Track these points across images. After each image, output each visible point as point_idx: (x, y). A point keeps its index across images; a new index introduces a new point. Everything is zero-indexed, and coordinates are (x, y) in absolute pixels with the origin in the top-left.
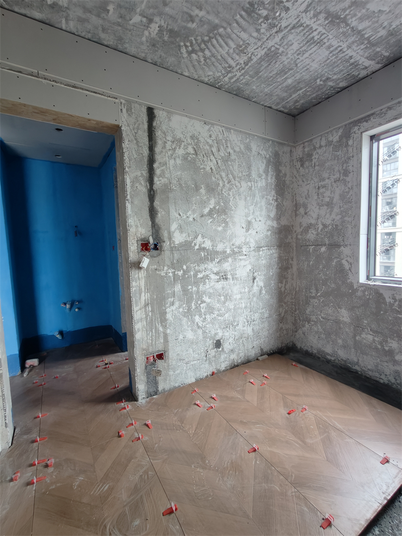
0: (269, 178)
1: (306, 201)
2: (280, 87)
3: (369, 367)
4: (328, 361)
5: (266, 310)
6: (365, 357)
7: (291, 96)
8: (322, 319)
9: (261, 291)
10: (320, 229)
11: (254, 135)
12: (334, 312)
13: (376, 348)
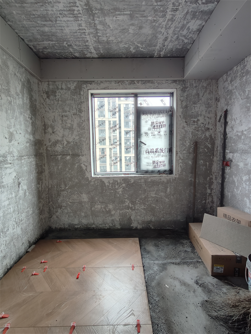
0: (25, 99)
1: (53, 124)
2: (38, 28)
3: (100, 223)
4: (76, 229)
5: (30, 209)
6: (97, 218)
7: (43, 41)
8: (70, 204)
9: (25, 193)
10: (65, 144)
11: (10, 56)
12: (78, 197)
13: (103, 211)
